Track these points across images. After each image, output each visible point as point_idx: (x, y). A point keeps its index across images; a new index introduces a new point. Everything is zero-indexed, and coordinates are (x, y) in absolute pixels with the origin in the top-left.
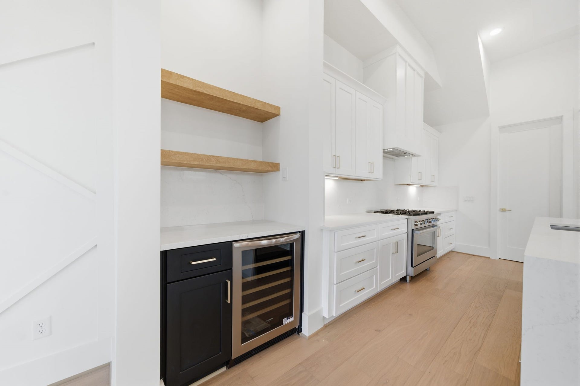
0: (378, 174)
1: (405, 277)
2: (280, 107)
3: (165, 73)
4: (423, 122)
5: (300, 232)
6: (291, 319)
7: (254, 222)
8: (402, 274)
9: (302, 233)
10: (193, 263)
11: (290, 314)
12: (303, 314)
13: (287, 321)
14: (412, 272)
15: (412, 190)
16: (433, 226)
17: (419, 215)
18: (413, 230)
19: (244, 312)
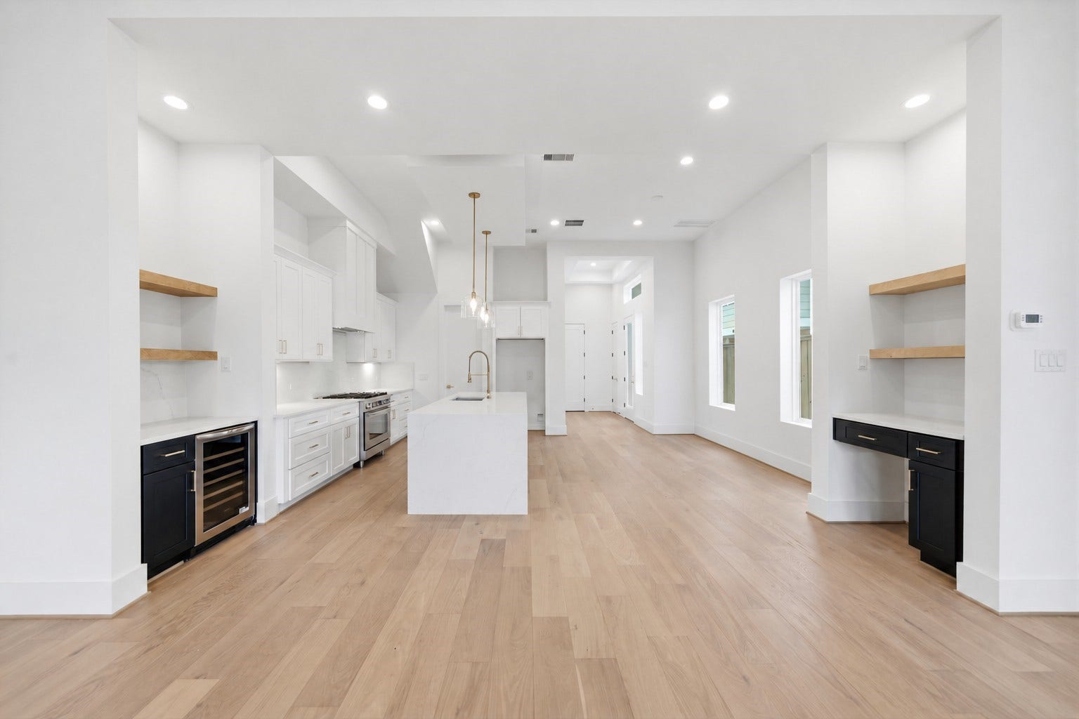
0: (328, 355)
1: (359, 463)
2: (217, 289)
3: (142, 273)
4: (376, 293)
5: (252, 422)
6: (248, 508)
7: (176, 420)
8: (355, 459)
9: (256, 423)
10: (167, 455)
11: (245, 504)
12: (257, 504)
13: (244, 510)
14: (365, 455)
15: (368, 369)
16: (387, 407)
17: (370, 397)
18: (364, 413)
19: (207, 502)
